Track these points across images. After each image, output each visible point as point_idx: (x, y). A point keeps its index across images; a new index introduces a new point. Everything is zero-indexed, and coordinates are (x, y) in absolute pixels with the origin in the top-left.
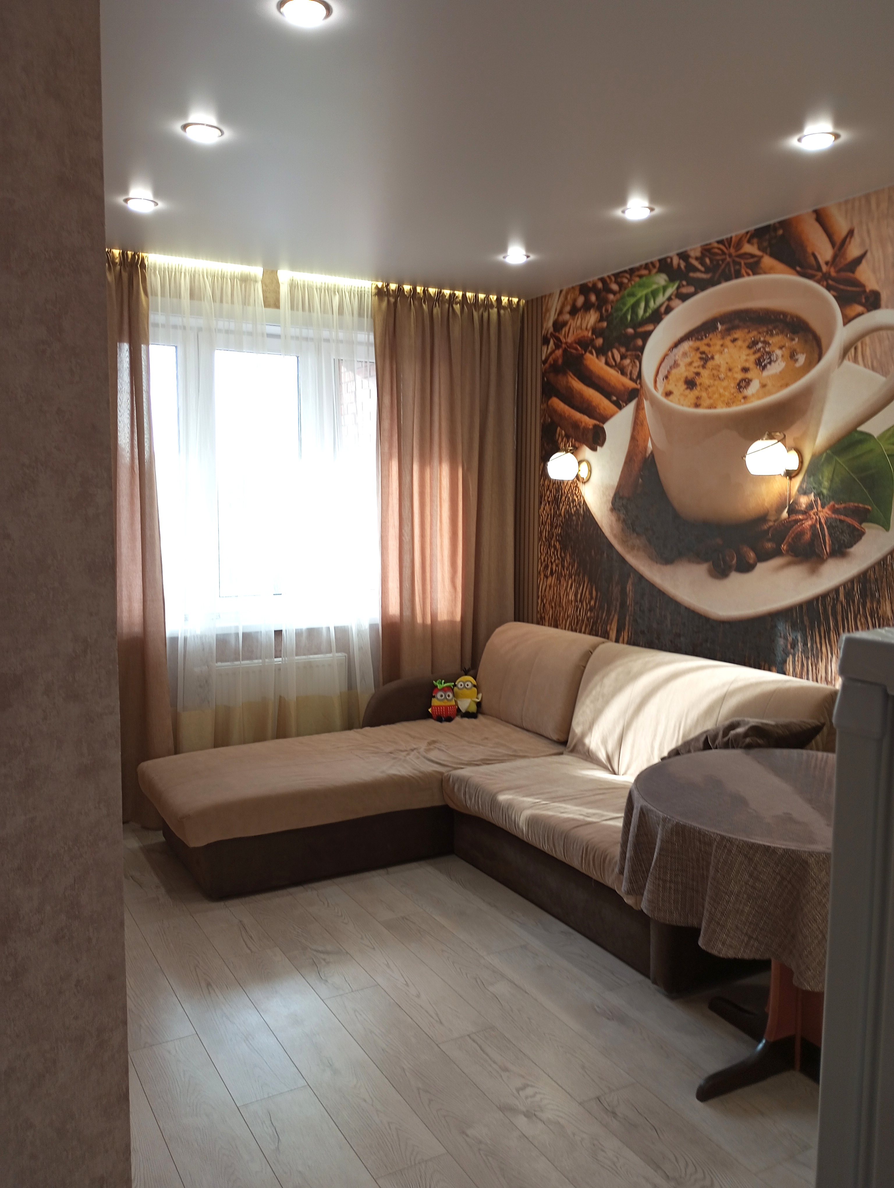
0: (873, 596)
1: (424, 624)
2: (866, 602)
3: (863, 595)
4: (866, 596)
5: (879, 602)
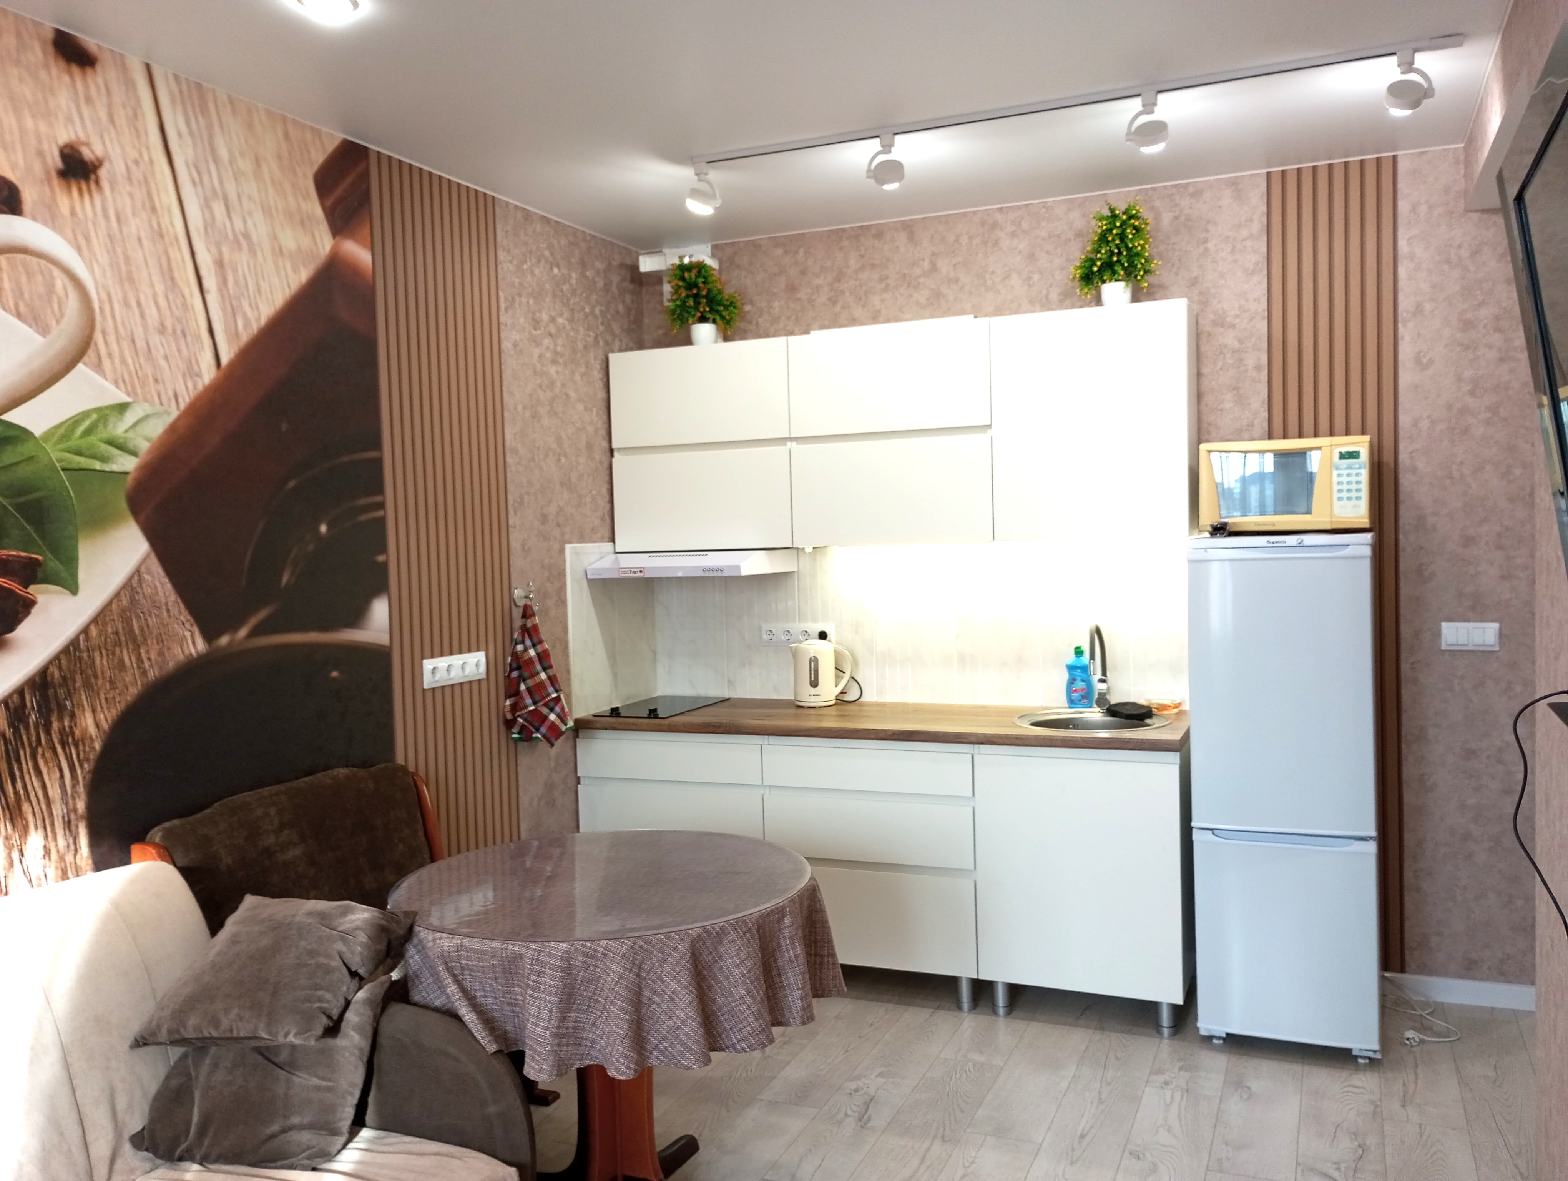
0: (61, 708)
2: (51, 723)
3: (45, 710)
4: (49, 711)
5: (73, 716)
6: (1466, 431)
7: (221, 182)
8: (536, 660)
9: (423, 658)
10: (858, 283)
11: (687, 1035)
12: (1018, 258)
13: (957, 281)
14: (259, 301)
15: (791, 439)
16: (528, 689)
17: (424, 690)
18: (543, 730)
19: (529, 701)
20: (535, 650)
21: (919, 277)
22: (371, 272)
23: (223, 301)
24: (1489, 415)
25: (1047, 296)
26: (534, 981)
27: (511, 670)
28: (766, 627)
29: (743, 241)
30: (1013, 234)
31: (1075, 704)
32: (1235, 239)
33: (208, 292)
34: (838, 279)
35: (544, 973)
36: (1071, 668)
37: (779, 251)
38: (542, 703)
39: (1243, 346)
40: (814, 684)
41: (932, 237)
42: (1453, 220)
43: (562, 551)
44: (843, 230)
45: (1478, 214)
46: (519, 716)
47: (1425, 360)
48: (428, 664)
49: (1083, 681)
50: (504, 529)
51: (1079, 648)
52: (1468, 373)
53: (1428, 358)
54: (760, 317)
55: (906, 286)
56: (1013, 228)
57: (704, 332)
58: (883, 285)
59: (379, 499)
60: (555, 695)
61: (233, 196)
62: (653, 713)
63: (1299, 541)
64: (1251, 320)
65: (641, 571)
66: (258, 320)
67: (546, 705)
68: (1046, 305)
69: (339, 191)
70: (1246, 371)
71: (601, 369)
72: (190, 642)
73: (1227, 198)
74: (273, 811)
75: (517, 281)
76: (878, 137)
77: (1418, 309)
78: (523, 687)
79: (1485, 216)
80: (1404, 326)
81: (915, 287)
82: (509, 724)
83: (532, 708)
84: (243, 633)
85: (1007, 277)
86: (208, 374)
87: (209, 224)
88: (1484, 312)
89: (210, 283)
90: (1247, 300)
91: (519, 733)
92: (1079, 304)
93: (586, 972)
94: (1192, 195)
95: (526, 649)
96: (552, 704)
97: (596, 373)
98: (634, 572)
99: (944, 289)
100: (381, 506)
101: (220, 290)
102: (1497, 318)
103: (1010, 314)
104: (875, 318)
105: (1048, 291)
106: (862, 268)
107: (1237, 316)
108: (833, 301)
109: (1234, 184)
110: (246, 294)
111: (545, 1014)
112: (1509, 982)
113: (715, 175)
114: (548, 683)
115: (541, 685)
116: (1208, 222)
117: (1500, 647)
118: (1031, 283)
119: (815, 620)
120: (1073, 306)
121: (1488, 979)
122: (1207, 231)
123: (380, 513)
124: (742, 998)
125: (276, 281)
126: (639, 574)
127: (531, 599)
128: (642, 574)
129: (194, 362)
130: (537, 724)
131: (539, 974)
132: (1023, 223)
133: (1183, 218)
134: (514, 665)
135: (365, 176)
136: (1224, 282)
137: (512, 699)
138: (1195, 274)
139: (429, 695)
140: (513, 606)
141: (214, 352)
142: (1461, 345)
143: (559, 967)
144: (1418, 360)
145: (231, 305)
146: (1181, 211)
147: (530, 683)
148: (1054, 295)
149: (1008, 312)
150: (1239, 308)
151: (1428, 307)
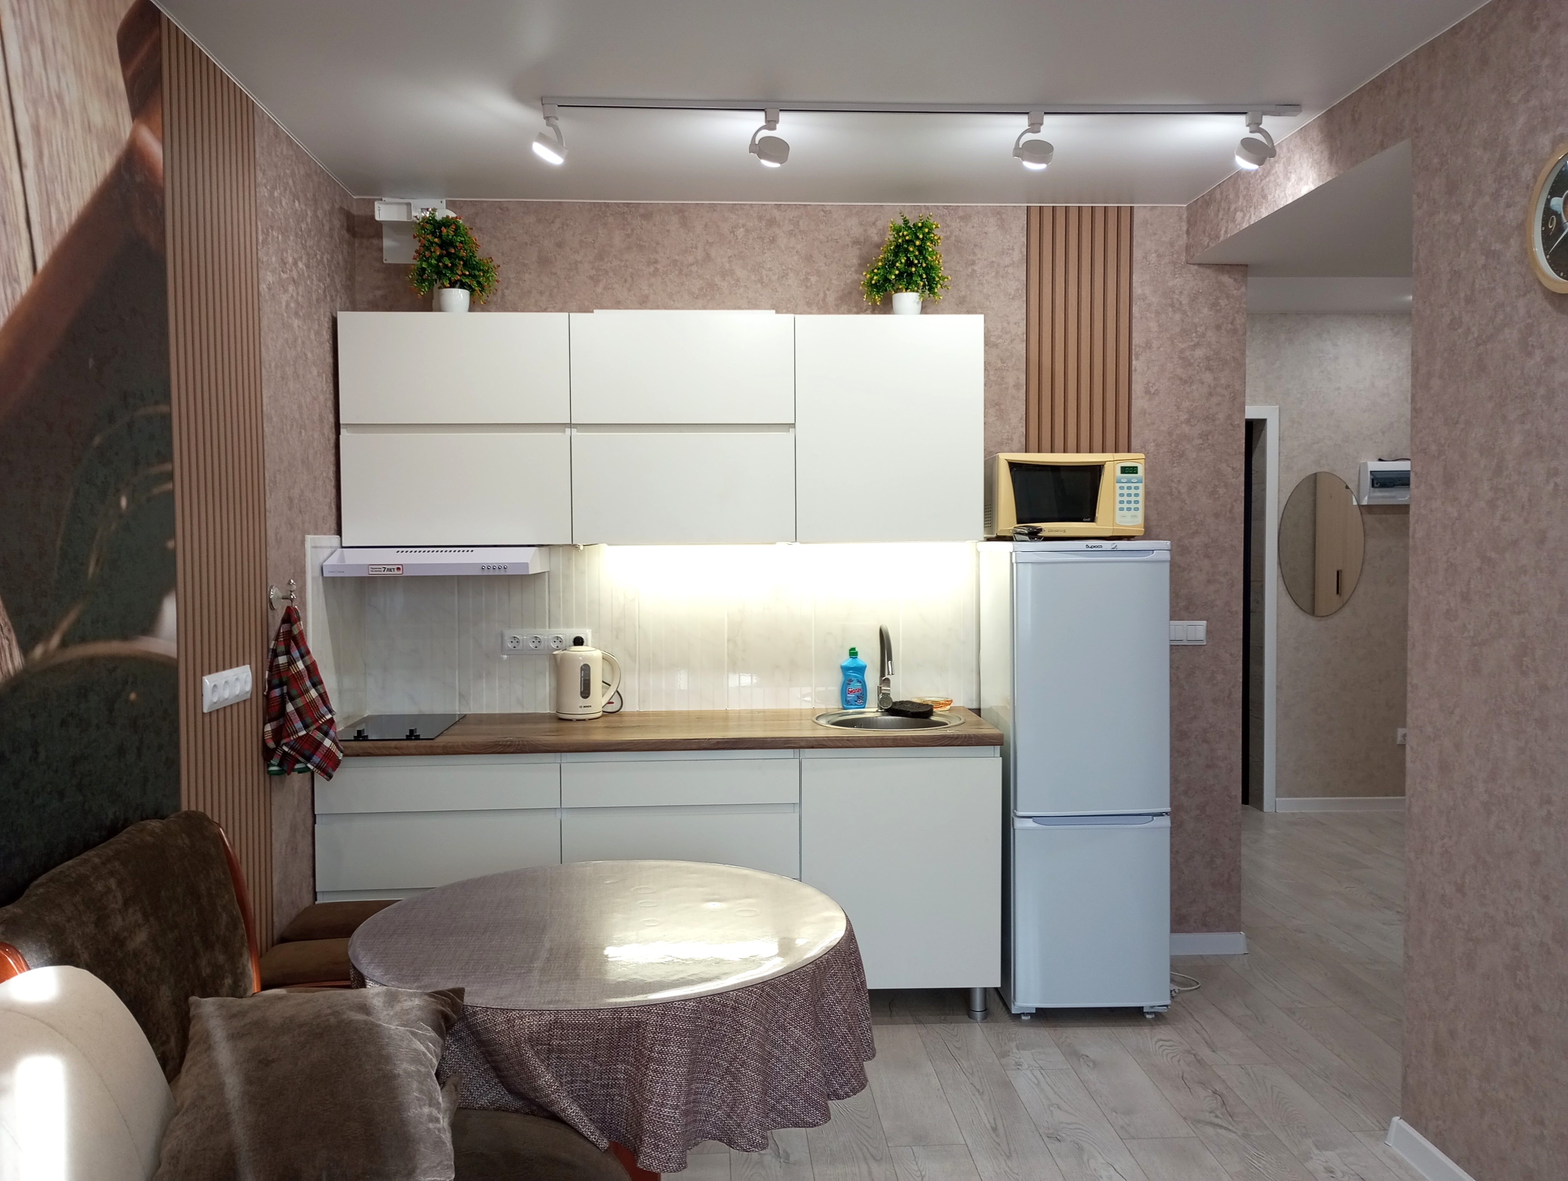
6: (1182, 455)
7: (38, 18)
8: (305, 674)
9: (202, 675)
10: (623, 264)
11: (812, 1088)
12: (796, 258)
13: (732, 272)
14: (70, 190)
15: (571, 425)
16: (297, 710)
17: (203, 714)
18: (316, 759)
19: (299, 725)
20: (304, 663)
21: (691, 265)
22: (162, 176)
23: (40, 183)
24: (1200, 441)
25: (824, 300)
26: (659, 1053)
27: (271, 688)
28: (509, 633)
29: (486, 202)
30: (791, 233)
31: (852, 705)
32: (999, 265)
33: (26, 166)
34: (600, 257)
35: (669, 1040)
36: (845, 669)
37: (531, 219)
38: (314, 727)
39: (1005, 365)
40: (586, 692)
41: (706, 225)
42: (1176, 270)
43: (303, 542)
44: (607, 205)
45: (1196, 267)
46: (284, 744)
47: (1152, 391)
48: (208, 681)
49: (858, 681)
50: (261, 513)
51: (854, 649)
52: (1186, 404)
53: (1155, 388)
54: (507, 288)
55: (677, 273)
56: (792, 227)
57: (458, 297)
58: (652, 269)
59: (167, 467)
60: (329, 716)
61: (49, 42)
62: (412, 736)
63: (1114, 546)
64: (1012, 341)
65: (398, 569)
66: (69, 214)
67: (319, 729)
68: (824, 309)
69: (136, 62)
70: (1007, 389)
71: (329, 328)
72: (8, 655)
73: (992, 227)
74: (113, 883)
75: (270, 210)
76: (763, 110)
77: (1148, 345)
78: (290, 708)
79: (1201, 270)
80: (1137, 359)
81: (686, 275)
82: (267, 754)
83: (304, 733)
84: (55, 641)
85: (785, 276)
86: (25, 283)
87: (27, 73)
88: (1199, 353)
89: (28, 155)
90: (1008, 323)
91: (279, 765)
92: (855, 310)
93: (710, 1033)
94: (962, 218)
95: (291, 662)
96: (325, 727)
97: (325, 333)
98: (390, 570)
99: (717, 280)
100: (170, 476)
101: (37, 166)
102: (1208, 359)
103: (786, 313)
104: (643, 303)
105: (825, 295)
106: (628, 248)
107: (1000, 337)
108: (594, 280)
109: (998, 213)
110: (59, 177)
111: (673, 1091)
112: (1210, 931)
113: (566, 123)
114: (320, 702)
115: (312, 705)
116: (975, 246)
117: (1207, 642)
118: (809, 284)
119: (568, 625)
120: (849, 312)
121: (1195, 930)
122: (974, 254)
123: (169, 486)
124: (844, 1036)
125: (84, 165)
126: (396, 572)
127: (292, 600)
128: (400, 572)
129: (12, 262)
130: (307, 753)
131: (665, 1042)
132: (801, 223)
133: (953, 238)
134: (276, 681)
135: (157, 47)
136: (988, 303)
137: (274, 723)
138: (963, 293)
139: (207, 719)
140: (269, 609)
141: (31, 251)
142: (1181, 379)
143: (687, 1030)
144: (1147, 392)
145: (47, 189)
146: (951, 232)
147: (300, 702)
148: (831, 298)
149: (785, 311)
150: (1003, 329)
151: (1155, 344)
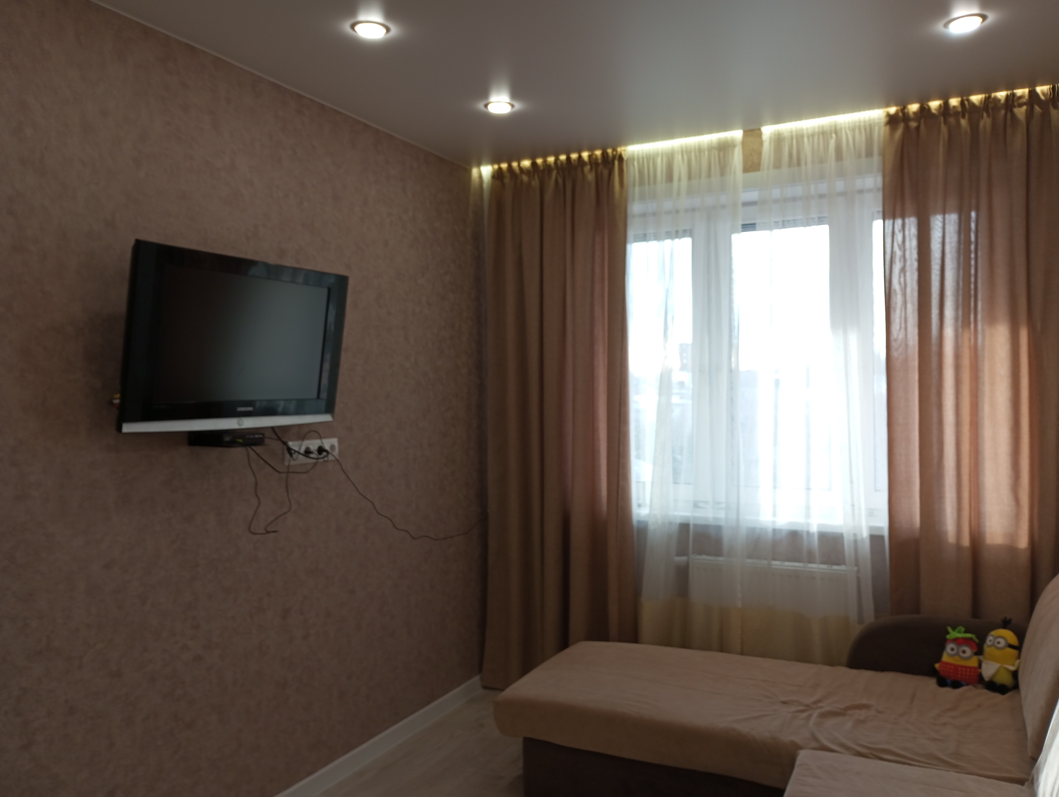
1: (958, 547)
